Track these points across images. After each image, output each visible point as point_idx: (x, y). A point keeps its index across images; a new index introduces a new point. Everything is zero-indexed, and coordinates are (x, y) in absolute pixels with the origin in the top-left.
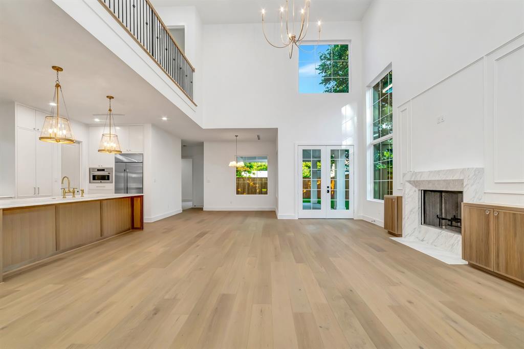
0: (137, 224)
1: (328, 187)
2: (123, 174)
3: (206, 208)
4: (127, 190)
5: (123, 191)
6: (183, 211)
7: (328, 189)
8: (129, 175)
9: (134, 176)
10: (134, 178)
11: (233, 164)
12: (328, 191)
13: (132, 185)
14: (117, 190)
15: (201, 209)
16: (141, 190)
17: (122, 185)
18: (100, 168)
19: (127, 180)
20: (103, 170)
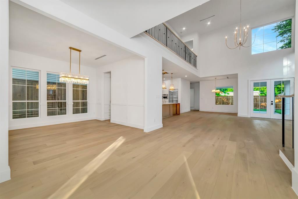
0: (178, 113)
1: (272, 102)
2: (171, 96)
3: (201, 110)
4: (173, 101)
5: (171, 102)
6: (191, 110)
7: (272, 103)
8: (173, 96)
9: (175, 96)
10: (175, 97)
11: (214, 91)
12: (272, 104)
13: (174, 99)
14: (169, 101)
15: (199, 110)
16: (177, 101)
17: (171, 100)
18: (164, 94)
19: (173, 98)
20: (165, 95)
